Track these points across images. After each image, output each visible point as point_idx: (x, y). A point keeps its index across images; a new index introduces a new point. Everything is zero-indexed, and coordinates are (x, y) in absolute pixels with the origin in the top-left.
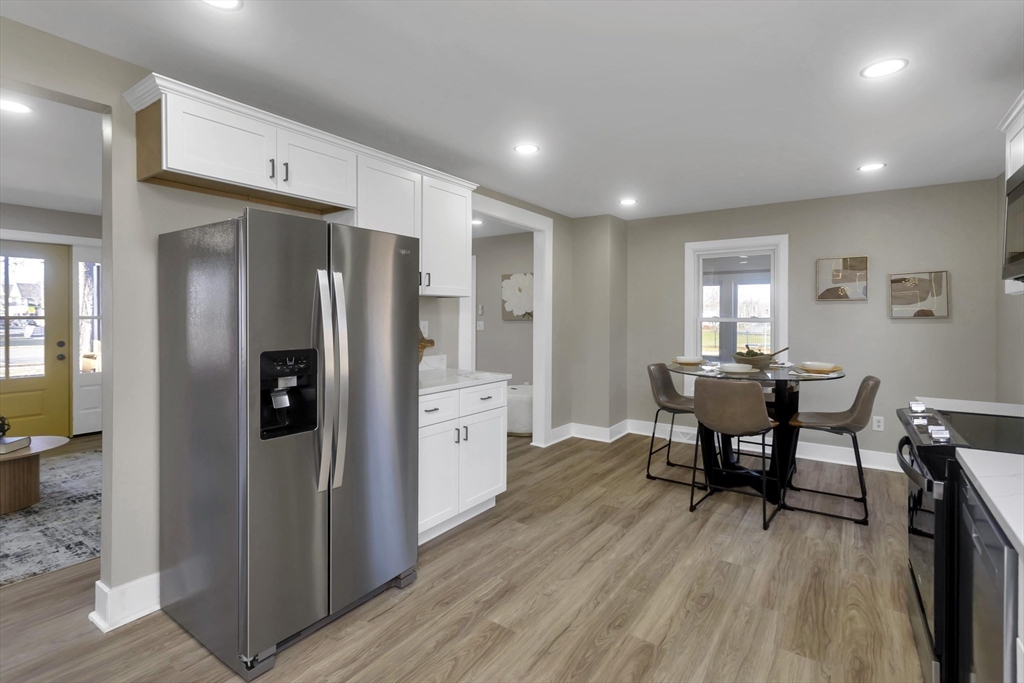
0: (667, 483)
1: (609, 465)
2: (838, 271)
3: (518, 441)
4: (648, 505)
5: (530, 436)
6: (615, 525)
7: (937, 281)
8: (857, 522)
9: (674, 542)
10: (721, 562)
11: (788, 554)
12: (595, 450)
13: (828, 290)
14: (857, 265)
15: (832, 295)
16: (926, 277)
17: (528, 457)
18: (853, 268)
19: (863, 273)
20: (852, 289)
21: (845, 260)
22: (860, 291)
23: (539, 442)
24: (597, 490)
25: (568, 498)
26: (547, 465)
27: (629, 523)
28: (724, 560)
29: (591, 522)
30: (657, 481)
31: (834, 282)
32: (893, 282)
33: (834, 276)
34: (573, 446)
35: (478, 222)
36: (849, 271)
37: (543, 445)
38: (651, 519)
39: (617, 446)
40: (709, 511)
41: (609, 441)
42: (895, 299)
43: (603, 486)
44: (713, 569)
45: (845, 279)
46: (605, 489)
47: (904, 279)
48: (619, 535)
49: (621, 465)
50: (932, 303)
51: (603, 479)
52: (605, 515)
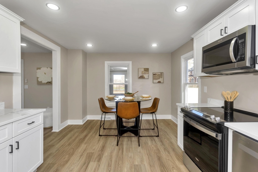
0: (106, 136)
1: (85, 133)
2: (143, 71)
3: (48, 131)
4: (103, 148)
5: (51, 128)
6: (95, 161)
7: (161, 75)
8: (156, 136)
9: (117, 162)
10: (135, 165)
11: (149, 154)
12: (78, 128)
13: (141, 76)
14: (147, 70)
15: (142, 77)
16: (160, 73)
17: (52, 137)
18: (146, 71)
19: (148, 72)
20: (146, 76)
21: (144, 69)
22: (147, 76)
23: (56, 129)
24: (83, 146)
25: (73, 154)
26: (60, 140)
27: (99, 159)
28: (135, 164)
29: (85, 163)
30: (102, 136)
31: (142, 74)
32: (154, 74)
33: (142, 73)
34: (70, 129)
35: (24, 45)
36: (145, 71)
37: (57, 131)
38: (106, 154)
39: (85, 125)
40: (122, 144)
41: (82, 124)
42: (154, 79)
43: (85, 144)
44: (134, 170)
45: (144, 73)
46: (86, 145)
47: (156, 74)
48: (98, 166)
49: (89, 133)
50: (160, 80)
51: (84, 140)
52: (89, 157)
